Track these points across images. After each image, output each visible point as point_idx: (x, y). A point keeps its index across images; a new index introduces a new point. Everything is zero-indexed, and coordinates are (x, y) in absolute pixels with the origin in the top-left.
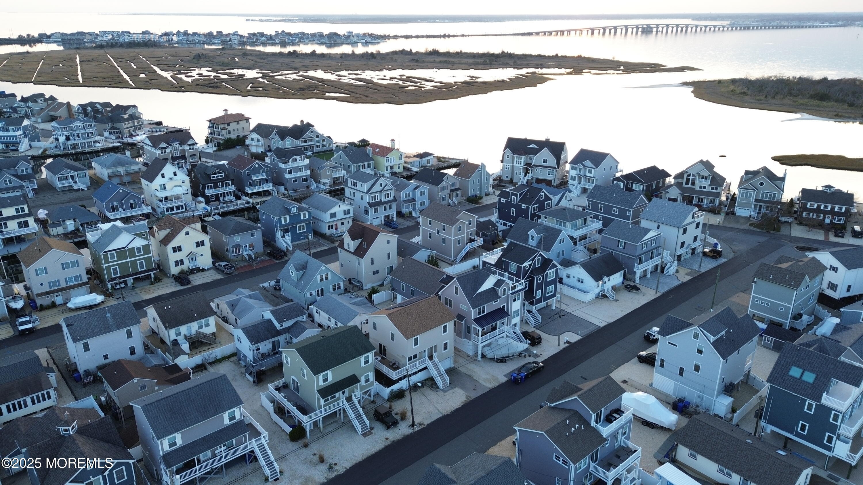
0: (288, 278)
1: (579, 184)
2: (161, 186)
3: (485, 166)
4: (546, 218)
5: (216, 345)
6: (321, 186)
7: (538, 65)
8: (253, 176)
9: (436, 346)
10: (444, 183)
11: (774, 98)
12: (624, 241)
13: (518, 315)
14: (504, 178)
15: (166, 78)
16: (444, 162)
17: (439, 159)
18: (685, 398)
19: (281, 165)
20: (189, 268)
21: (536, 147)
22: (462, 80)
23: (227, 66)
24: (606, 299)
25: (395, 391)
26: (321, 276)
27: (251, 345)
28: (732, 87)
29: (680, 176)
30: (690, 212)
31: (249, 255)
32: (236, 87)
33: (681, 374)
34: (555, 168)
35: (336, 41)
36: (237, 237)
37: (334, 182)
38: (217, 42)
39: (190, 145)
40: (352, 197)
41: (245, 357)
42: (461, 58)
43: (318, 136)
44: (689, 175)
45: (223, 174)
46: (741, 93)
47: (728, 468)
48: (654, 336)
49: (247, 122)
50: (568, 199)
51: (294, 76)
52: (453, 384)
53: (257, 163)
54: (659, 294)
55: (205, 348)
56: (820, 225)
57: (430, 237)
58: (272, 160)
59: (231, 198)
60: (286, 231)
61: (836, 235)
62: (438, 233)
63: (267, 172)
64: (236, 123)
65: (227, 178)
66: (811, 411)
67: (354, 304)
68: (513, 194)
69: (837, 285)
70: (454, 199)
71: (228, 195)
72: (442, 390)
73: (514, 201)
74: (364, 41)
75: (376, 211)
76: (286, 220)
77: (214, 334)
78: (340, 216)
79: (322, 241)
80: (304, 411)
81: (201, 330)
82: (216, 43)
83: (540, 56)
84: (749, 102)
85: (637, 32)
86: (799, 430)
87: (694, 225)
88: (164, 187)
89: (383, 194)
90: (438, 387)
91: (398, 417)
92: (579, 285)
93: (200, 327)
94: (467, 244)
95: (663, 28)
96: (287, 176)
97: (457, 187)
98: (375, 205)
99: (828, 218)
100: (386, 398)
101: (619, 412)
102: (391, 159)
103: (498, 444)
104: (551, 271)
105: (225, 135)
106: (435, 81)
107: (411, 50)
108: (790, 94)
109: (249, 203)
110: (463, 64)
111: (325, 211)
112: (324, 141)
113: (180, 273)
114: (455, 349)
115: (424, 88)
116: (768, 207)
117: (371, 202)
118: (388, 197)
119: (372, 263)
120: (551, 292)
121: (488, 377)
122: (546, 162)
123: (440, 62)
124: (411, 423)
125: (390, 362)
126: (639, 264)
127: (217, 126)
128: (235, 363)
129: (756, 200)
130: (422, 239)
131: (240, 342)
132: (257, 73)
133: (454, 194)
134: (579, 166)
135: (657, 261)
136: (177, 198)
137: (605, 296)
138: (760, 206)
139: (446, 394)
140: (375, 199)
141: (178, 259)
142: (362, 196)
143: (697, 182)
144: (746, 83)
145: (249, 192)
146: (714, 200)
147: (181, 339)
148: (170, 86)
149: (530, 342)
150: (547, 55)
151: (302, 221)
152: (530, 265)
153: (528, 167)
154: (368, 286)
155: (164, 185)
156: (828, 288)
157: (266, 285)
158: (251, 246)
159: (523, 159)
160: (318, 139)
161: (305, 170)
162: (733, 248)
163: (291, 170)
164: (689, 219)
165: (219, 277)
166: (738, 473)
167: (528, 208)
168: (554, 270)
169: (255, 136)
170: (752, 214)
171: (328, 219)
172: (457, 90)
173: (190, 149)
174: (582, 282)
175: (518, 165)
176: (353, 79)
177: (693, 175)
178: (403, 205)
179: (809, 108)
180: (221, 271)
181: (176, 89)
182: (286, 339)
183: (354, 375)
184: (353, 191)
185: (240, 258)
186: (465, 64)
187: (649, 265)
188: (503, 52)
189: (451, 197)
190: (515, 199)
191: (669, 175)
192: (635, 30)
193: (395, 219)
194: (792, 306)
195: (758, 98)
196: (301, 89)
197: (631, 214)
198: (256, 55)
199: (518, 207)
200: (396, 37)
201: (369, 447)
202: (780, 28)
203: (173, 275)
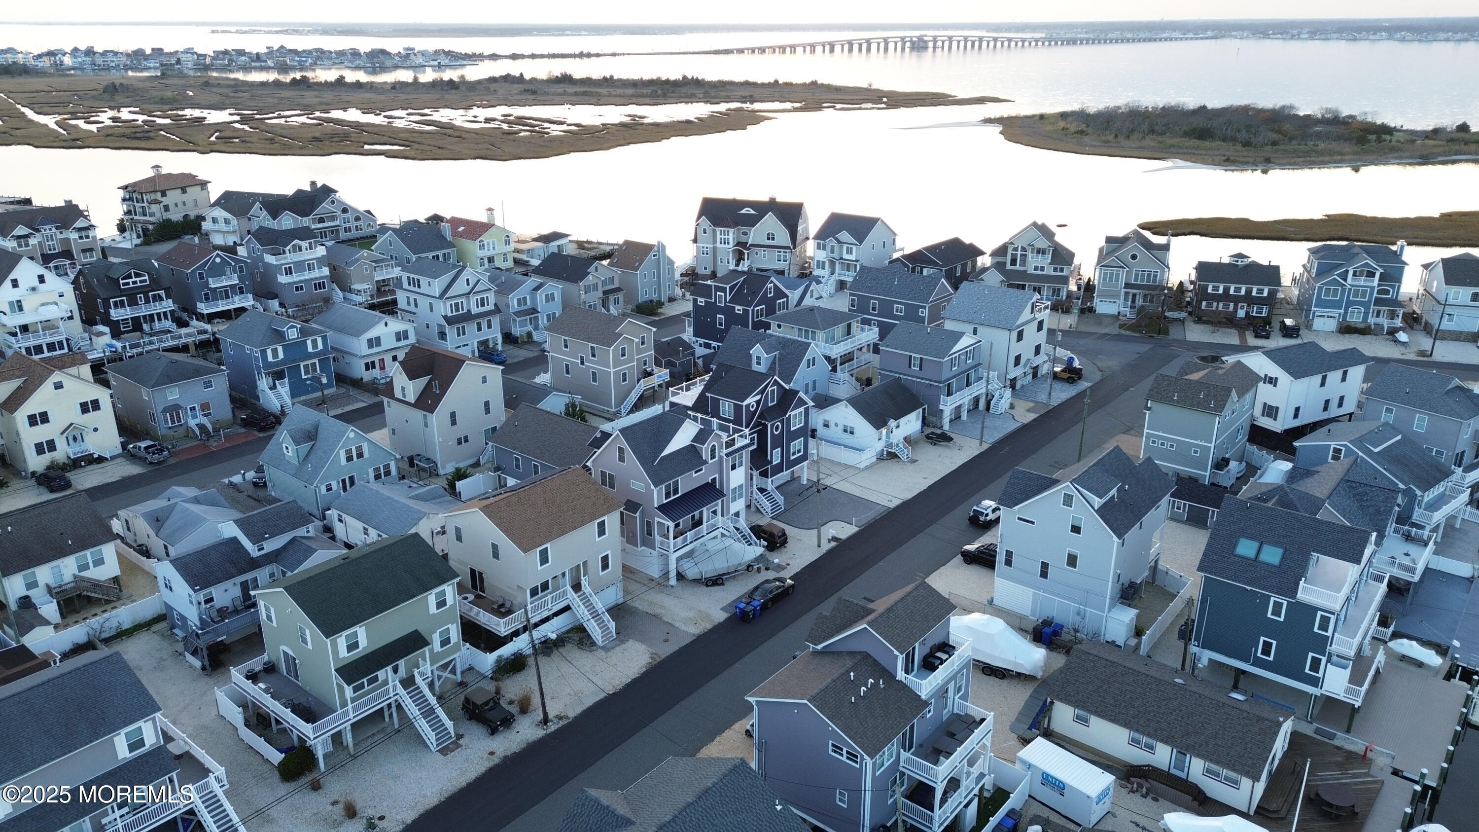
0: (280, 461)
1: (832, 273)
2: (11, 304)
3: (664, 247)
4: (779, 326)
5: (121, 602)
6: (354, 297)
7: (745, 97)
8: (210, 280)
9: (585, 563)
10: (590, 277)
11: (1128, 137)
12: (919, 356)
13: (741, 496)
14: (701, 271)
15: (46, 126)
16: (590, 249)
17: (581, 245)
18: (1053, 618)
19: (270, 259)
20: (69, 457)
21: (753, 212)
22: (616, 121)
23: (170, 103)
24: (896, 460)
25: (507, 659)
26: (348, 452)
27: (192, 592)
28: (1062, 124)
29: (1001, 251)
30: (1028, 302)
31: (201, 427)
32: (187, 138)
33: (1044, 574)
34: (789, 248)
35: (383, 63)
36: (171, 389)
37: (379, 290)
38: (152, 65)
39: (80, 229)
40: (412, 308)
41: (183, 619)
42: (612, 87)
43: (345, 211)
44: (1016, 249)
45: (147, 277)
46: (1077, 132)
47: (1149, 735)
48: (987, 515)
49: (203, 189)
50: (816, 295)
51: (304, 119)
52: (622, 634)
53: (218, 255)
54: (985, 446)
55: (98, 610)
56: (1230, 321)
57: (568, 372)
58: (253, 251)
59: (168, 324)
60: (278, 375)
61: (1257, 336)
62: (582, 363)
63: (242, 271)
64: (179, 191)
65: (155, 283)
66: (1280, 617)
67: (416, 498)
68: (718, 289)
69: (1277, 408)
70: (611, 307)
71: (160, 319)
72: (604, 648)
73: (720, 302)
74: (436, 63)
75: (461, 332)
76: (276, 353)
77: (116, 580)
78: (389, 342)
79: (353, 392)
80: (309, 715)
81: (85, 574)
82: (150, 68)
83: (747, 84)
84: (1092, 146)
85: (903, 49)
86: (1259, 654)
87: (1035, 324)
88: (18, 306)
89: (473, 299)
90: (593, 643)
91: (514, 709)
92: (847, 438)
93: (84, 567)
94: (639, 381)
95: (943, 42)
96: (283, 279)
97: (616, 285)
98: (460, 320)
99: (1242, 308)
100: (489, 674)
101: (947, 648)
102: (488, 244)
103: (718, 739)
104: (797, 411)
105: (158, 215)
106: (568, 122)
107: (521, 74)
108: (1152, 131)
109: (206, 332)
110: (616, 96)
111: (358, 334)
112: (358, 219)
113: (48, 468)
114: (625, 567)
115: (548, 133)
116: (1145, 296)
117: (449, 314)
118: (483, 305)
119: (454, 422)
120: (799, 451)
121: (691, 614)
122: (773, 239)
123: (576, 94)
124: (541, 716)
125: (494, 603)
126: (948, 396)
127: (140, 197)
128: (163, 635)
129: (1127, 285)
130: (553, 377)
131: (171, 589)
132: (230, 114)
133: (612, 298)
134: (831, 242)
135: (978, 389)
136: (49, 325)
137: (893, 456)
138: (1134, 295)
139: (610, 654)
140: (457, 310)
141: (43, 439)
142: (431, 304)
143: (1030, 259)
144: (1081, 116)
145: (206, 312)
146: (1059, 290)
147: (38, 595)
148: (51, 139)
149: (766, 544)
150: (759, 81)
151: (311, 356)
152: (758, 402)
153: (741, 250)
154: (447, 469)
155: (19, 301)
156: (1263, 415)
157: (237, 479)
158: (205, 407)
159: (731, 234)
160: (345, 215)
161: (320, 268)
162: (1099, 364)
163: (290, 268)
164: (1026, 315)
165: (132, 469)
166: (1166, 743)
167: (746, 312)
168: (802, 409)
169: (220, 213)
170: (1122, 309)
171: (365, 350)
172: (607, 136)
173: (81, 238)
174: (852, 433)
175: (723, 245)
176: (416, 122)
177: (1023, 249)
178: (514, 320)
179: (1184, 151)
180: (140, 458)
181: (64, 144)
182: (272, 575)
183: (416, 631)
184: (412, 296)
185: (181, 432)
186: (621, 96)
187: (963, 398)
188: (684, 77)
189: (605, 304)
190: (722, 298)
191: (981, 253)
192: (899, 45)
193: (500, 348)
194: (1212, 446)
195: (1104, 138)
196: (316, 139)
197: (925, 313)
198: (229, 86)
199: (728, 311)
200: (494, 57)
201: (454, 774)
202: (1122, 41)
203: (33, 474)
